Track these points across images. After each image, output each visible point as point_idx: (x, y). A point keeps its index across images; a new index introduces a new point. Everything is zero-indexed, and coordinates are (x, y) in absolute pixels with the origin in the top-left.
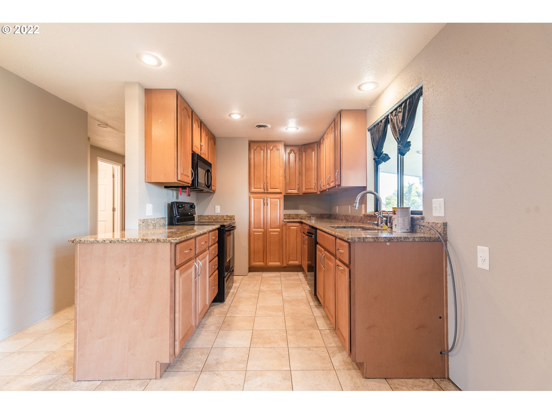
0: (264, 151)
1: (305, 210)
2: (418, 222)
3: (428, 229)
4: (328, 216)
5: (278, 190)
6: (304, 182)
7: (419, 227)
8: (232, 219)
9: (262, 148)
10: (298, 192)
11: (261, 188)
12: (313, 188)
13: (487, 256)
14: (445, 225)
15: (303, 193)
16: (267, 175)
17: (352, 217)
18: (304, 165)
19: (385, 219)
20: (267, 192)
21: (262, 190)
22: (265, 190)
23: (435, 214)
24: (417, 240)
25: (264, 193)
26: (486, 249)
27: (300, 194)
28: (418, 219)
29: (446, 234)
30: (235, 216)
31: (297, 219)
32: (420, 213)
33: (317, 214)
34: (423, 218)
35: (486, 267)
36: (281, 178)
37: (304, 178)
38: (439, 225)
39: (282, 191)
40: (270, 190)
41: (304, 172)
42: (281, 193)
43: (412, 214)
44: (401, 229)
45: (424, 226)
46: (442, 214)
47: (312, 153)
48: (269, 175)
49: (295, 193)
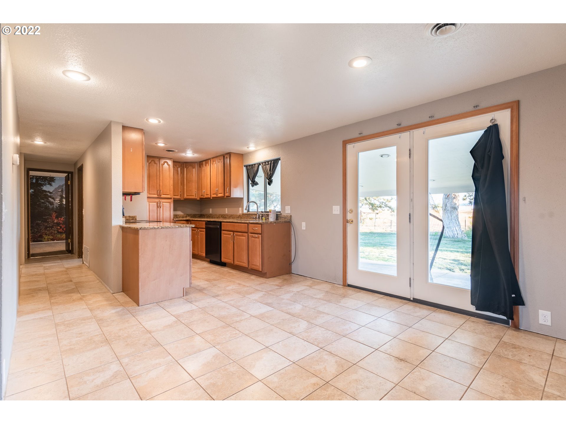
0: (157, 164)
1: (182, 212)
2: (279, 216)
3: (284, 218)
4: (199, 216)
5: (169, 196)
6: (186, 190)
7: (279, 218)
8: (134, 219)
9: (156, 162)
10: (181, 198)
11: (155, 194)
12: (193, 196)
13: (305, 225)
14: (291, 216)
15: (184, 199)
16: (160, 184)
17: (229, 216)
18: (185, 178)
19: (261, 215)
20: (160, 197)
21: (156, 196)
22: (158, 196)
23: (286, 212)
24: (283, 222)
25: (158, 198)
26: (305, 223)
27: (181, 199)
28: (279, 214)
29: (291, 220)
30: (137, 217)
31: (180, 218)
32: (280, 212)
33: (191, 215)
34: (281, 214)
35: (305, 229)
36: (171, 187)
37: (185, 187)
38: (289, 216)
39: (172, 197)
40: (163, 196)
41: (186, 183)
42: (171, 198)
43: (277, 212)
44: (273, 219)
45: (282, 217)
46: (290, 212)
47: (193, 170)
48: (161, 184)
49: (178, 198)
